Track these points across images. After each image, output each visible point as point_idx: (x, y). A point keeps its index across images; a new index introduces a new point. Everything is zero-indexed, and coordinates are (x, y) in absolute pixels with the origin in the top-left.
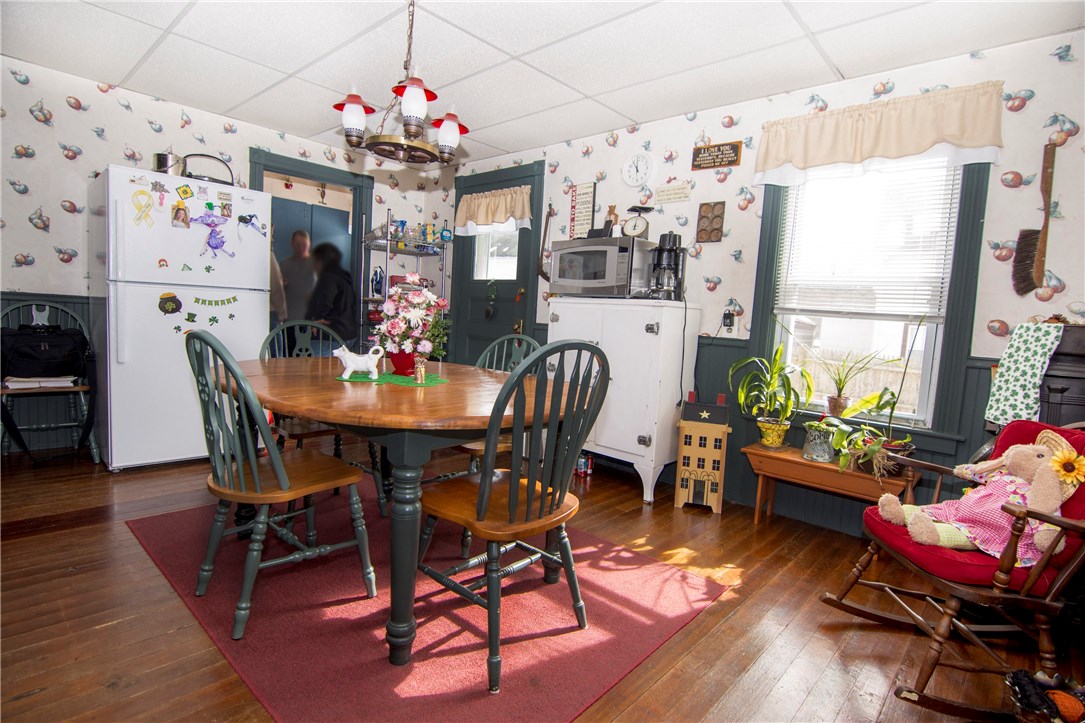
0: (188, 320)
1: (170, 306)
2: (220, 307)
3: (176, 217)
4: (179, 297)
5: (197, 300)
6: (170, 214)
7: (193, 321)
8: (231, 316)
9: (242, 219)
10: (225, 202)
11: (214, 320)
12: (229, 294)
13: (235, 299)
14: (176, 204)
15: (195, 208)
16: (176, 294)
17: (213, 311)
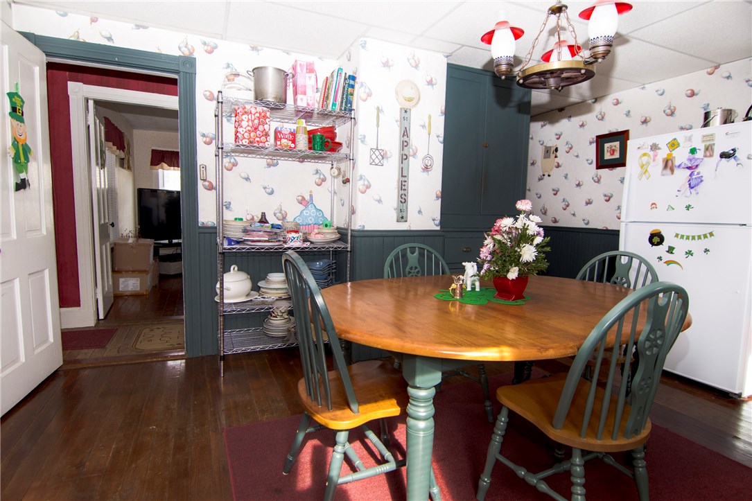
0: (668, 252)
1: (656, 240)
2: (696, 241)
3: (666, 166)
4: (663, 233)
5: (677, 235)
6: (661, 165)
7: (672, 253)
8: (706, 251)
9: (725, 155)
10: (708, 143)
11: (689, 253)
12: (707, 230)
13: (711, 234)
14: (665, 156)
15: (681, 156)
16: (661, 230)
17: (689, 245)
